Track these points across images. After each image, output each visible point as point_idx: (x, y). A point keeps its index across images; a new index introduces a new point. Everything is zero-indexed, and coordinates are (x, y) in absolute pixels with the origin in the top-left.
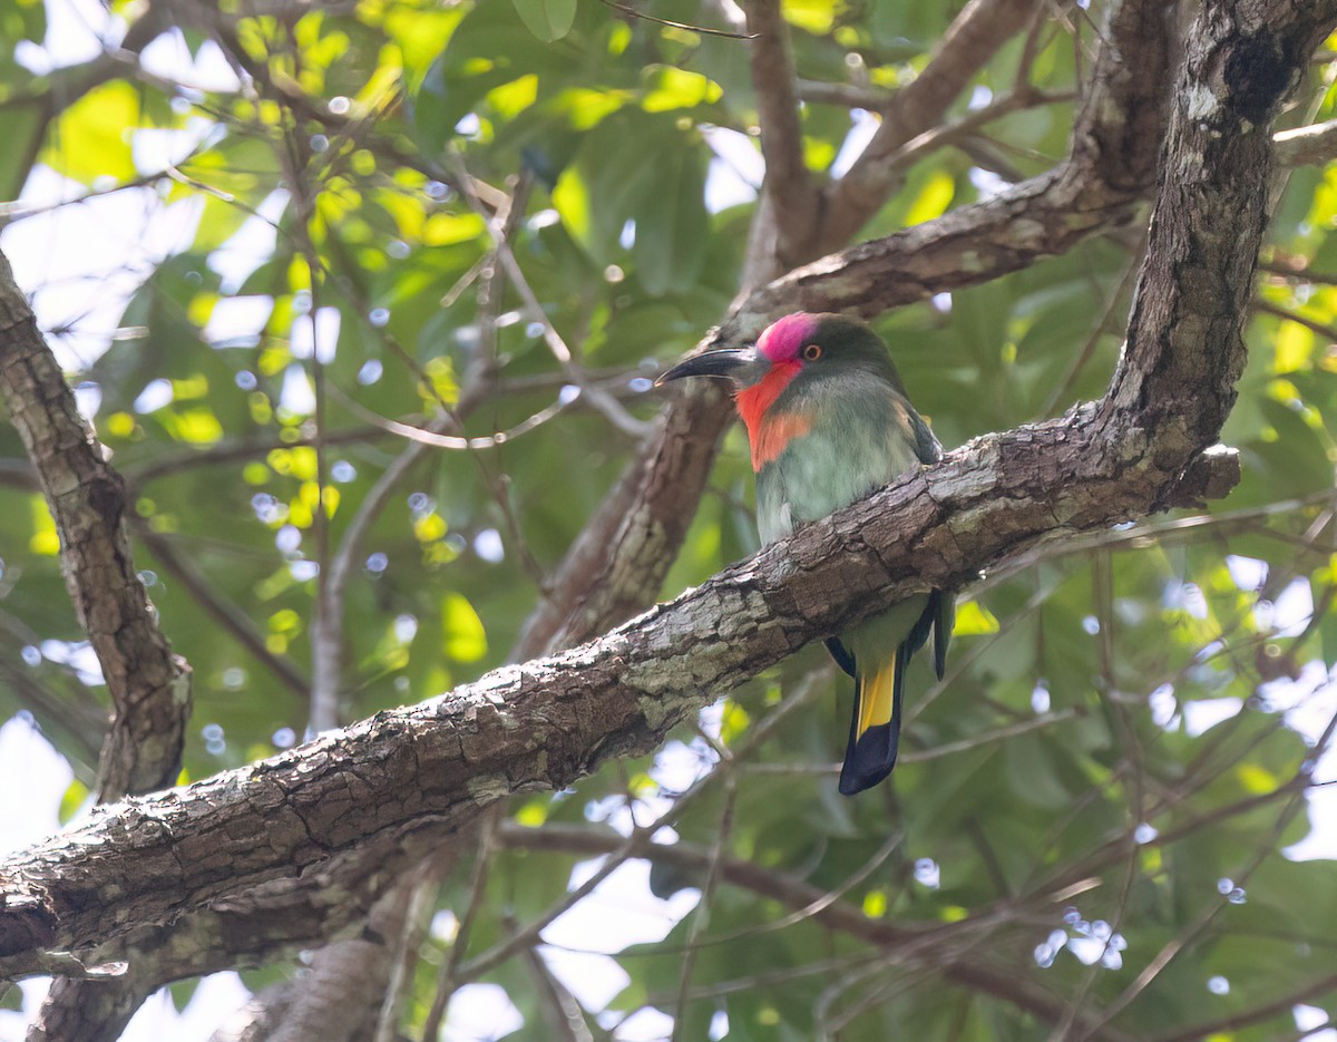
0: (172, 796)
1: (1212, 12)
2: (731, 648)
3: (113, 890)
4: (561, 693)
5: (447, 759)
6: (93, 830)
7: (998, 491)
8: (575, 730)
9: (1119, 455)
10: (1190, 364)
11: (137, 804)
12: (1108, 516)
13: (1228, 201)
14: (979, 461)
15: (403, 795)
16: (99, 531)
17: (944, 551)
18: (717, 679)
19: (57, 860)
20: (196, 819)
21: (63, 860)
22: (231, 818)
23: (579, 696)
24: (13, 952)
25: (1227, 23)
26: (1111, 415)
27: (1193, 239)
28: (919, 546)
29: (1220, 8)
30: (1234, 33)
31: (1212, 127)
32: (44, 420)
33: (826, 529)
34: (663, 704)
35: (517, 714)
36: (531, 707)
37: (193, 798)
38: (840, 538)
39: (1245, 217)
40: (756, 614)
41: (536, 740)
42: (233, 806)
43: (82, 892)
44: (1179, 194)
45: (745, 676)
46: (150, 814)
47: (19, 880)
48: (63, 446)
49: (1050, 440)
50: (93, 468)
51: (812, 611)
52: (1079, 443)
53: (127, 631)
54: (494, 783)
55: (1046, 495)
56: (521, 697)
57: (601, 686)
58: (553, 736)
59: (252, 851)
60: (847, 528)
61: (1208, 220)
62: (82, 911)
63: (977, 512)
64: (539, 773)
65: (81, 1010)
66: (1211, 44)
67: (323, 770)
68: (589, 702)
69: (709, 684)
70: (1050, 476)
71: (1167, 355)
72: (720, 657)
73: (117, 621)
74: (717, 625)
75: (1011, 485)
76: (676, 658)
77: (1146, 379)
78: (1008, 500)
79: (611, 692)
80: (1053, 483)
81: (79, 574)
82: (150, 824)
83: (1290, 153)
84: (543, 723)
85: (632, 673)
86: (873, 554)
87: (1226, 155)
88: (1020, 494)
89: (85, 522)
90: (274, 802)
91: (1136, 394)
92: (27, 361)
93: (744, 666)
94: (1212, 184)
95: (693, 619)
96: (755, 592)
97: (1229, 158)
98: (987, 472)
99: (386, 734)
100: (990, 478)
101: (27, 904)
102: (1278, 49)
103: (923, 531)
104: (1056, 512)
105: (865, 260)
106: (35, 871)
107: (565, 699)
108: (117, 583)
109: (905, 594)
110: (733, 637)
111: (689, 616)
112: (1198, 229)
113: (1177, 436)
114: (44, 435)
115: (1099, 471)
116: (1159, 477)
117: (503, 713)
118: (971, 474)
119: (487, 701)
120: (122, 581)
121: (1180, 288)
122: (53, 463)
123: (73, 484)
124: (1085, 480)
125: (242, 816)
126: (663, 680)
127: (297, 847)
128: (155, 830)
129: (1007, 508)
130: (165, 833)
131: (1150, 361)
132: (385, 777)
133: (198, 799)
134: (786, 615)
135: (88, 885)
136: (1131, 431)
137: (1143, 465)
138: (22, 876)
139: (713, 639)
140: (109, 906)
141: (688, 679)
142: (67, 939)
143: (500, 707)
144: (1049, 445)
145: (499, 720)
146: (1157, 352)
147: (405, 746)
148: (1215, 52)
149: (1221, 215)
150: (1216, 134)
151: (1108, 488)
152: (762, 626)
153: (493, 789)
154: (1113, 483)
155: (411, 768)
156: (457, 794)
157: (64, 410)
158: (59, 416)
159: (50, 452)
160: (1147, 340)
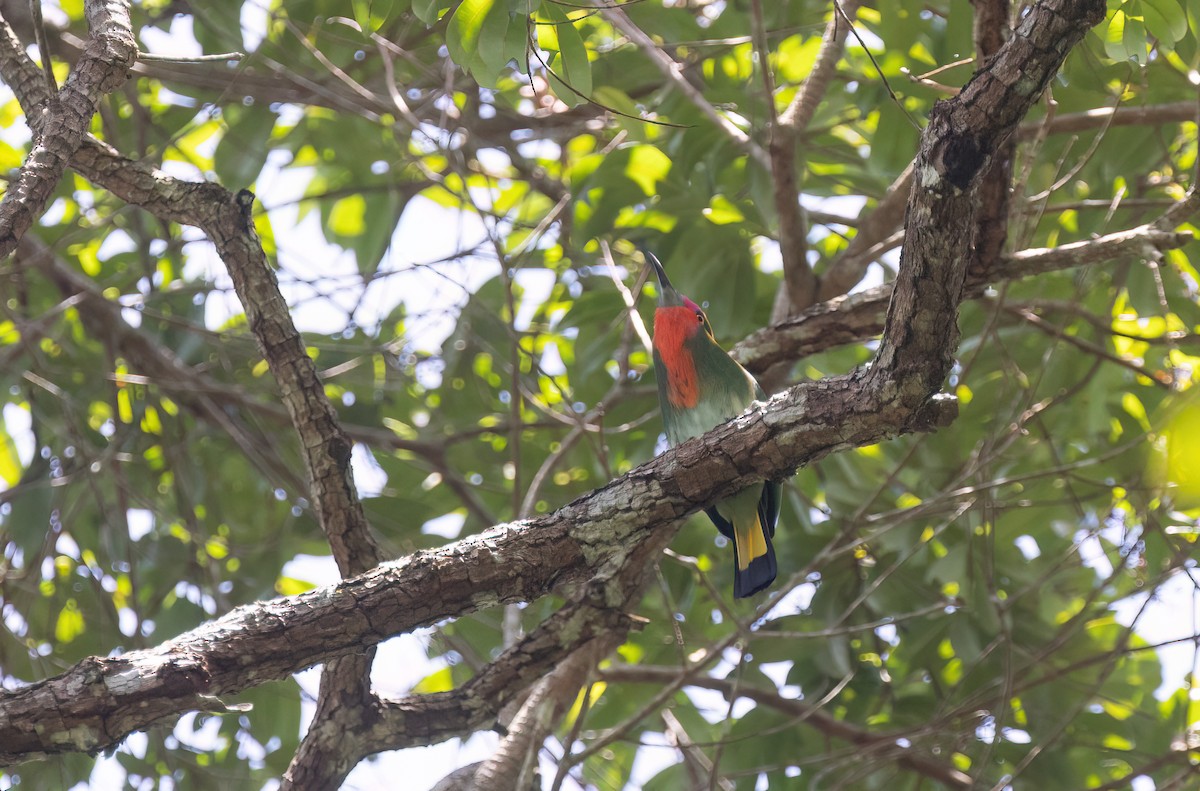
0: (286, 602)
1: (936, 119)
2: (639, 516)
3: (247, 659)
4: (532, 541)
5: (460, 581)
6: (236, 621)
7: (805, 419)
8: (540, 565)
9: (881, 398)
10: (925, 342)
11: (264, 606)
12: (874, 436)
13: (947, 238)
14: (794, 400)
15: (430, 603)
16: (334, 471)
17: (772, 457)
18: (630, 535)
19: (212, 639)
20: (300, 616)
21: (216, 639)
22: (323, 615)
23: (544, 544)
24: (181, 696)
25: (946, 126)
26: (875, 374)
27: (925, 262)
28: (756, 454)
29: (941, 117)
30: (950, 132)
31: (936, 191)
32: (303, 401)
33: (699, 442)
34: (596, 550)
35: (504, 554)
36: (513, 550)
37: (299, 602)
38: (707, 448)
39: (958, 249)
40: (654, 494)
41: (515, 571)
42: (324, 608)
43: (228, 659)
44: (916, 234)
45: (648, 533)
46: (272, 612)
47: (187, 650)
48: (313, 417)
49: (839, 388)
50: (332, 431)
51: (689, 493)
52: (856, 390)
53: (350, 534)
54: (488, 597)
55: (835, 421)
56: (506, 544)
57: (557, 538)
58: (526, 568)
59: (334, 637)
60: (712, 442)
61: (934, 251)
62: (226, 672)
63: (792, 433)
64: (517, 591)
65: (316, 770)
66: (936, 139)
67: (381, 586)
68: (550, 548)
69: (625, 538)
70: (837, 411)
71: (910, 335)
72: (632, 521)
73: (344, 528)
74: (630, 501)
75: (814, 416)
76: (604, 522)
77: (896, 351)
78: (812, 425)
79: (563, 542)
80: (840, 415)
81: (321, 497)
82: (271, 618)
83: (1080, 255)
84: (520, 560)
85: (577, 530)
86: (728, 458)
87: (945, 210)
88: (819, 421)
89: (326, 465)
90: (349, 606)
91: (891, 359)
92: (293, 363)
93: (647, 527)
94: (936, 227)
95: (616, 497)
96: (654, 481)
97: (946, 212)
98: (799, 407)
99: (420, 566)
100: (800, 411)
101: (190, 666)
102: (977, 143)
103: (760, 443)
104: (841, 433)
105: (817, 316)
106: (198, 646)
107: (535, 545)
108: (346, 503)
109: (748, 483)
110: (640, 509)
111: (614, 495)
112: (928, 256)
113: (916, 385)
114: (302, 410)
115: (868, 407)
116: (905, 412)
117: (495, 553)
118: (790, 409)
119: (486, 545)
120: (349, 502)
121: (917, 292)
122: (307, 427)
123: (319, 441)
124: (859, 413)
125: (330, 614)
126: (597, 535)
127: (363, 635)
128: (274, 622)
129: (811, 430)
130: (280, 623)
131: (899, 339)
132: (420, 592)
133: (303, 603)
134: (675, 495)
135: (231, 655)
136: (887, 383)
137: (895, 404)
138: (191, 650)
139: (628, 510)
140: (243, 669)
141: (612, 534)
142: (217, 689)
143: (493, 549)
144: (836, 392)
145: (492, 557)
146: (903, 333)
147: (431, 572)
148: (937, 145)
149: (943, 248)
150: (939, 196)
151: (873, 419)
152: (658, 502)
153: (489, 601)
154: (876, 415)
155: (436, 586)
156: (466, 603)
157: (315, 394)
158: (313, 398)
159: (306, 420)
160: (898, 325)
